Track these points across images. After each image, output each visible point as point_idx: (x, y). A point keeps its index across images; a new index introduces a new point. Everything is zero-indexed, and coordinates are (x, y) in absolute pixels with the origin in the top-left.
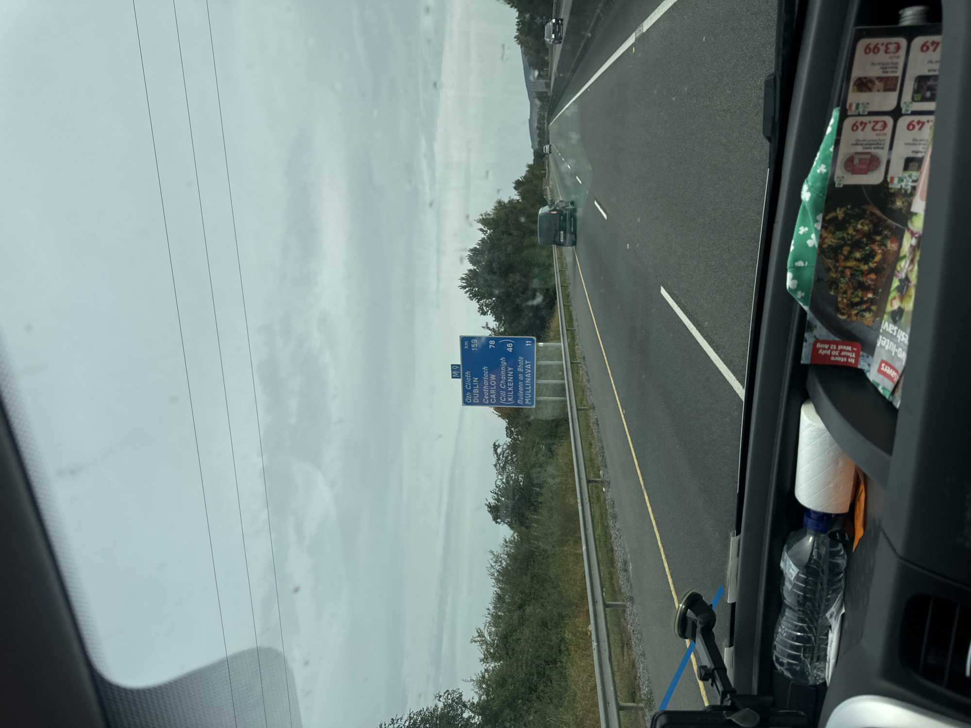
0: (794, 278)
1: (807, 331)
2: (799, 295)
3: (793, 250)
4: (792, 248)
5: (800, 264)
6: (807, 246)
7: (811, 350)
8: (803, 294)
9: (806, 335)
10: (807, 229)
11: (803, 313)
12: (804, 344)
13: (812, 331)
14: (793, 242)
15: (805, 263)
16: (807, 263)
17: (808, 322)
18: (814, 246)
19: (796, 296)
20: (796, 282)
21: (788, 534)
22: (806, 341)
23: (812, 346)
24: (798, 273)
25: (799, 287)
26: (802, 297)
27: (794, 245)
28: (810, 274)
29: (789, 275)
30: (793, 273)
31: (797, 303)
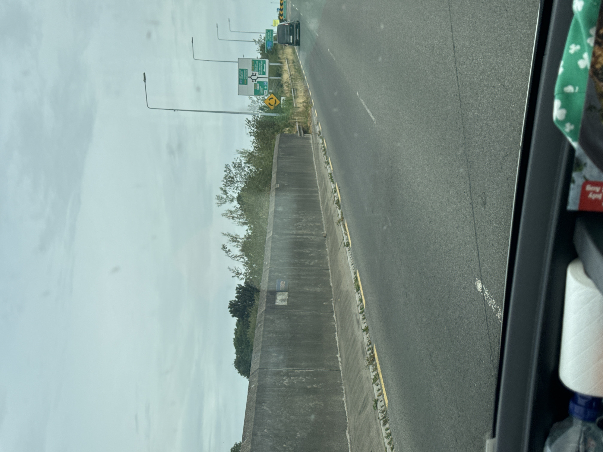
0: (562, 107)
1: (575, 171)
2: (568, 128)
3: (563, 73)
4: (561, 70)
5: (570, 89)
6: (577, 66)
7: (579, 195)
8: (572, 127)
9: (575, 175)
10: (578, 47)
11: (572, 150)
12: (572, 186)
13: (581, 170)
14: (562, 63)
15: (575, 89)
16: (577, 88)
17: (577, 159)
18: (586, 67)
19: (564, 130)
20: (564, 111)
21: (551, 425)
22: (574, 182)
23: (580, 190)
24: (567, 99)
25: (568, 119)
26: (571, 131)
27: (564, 67)
28: (580, 102)
29: (557, 103)
30: (562, 100)
31: (565, 139)
